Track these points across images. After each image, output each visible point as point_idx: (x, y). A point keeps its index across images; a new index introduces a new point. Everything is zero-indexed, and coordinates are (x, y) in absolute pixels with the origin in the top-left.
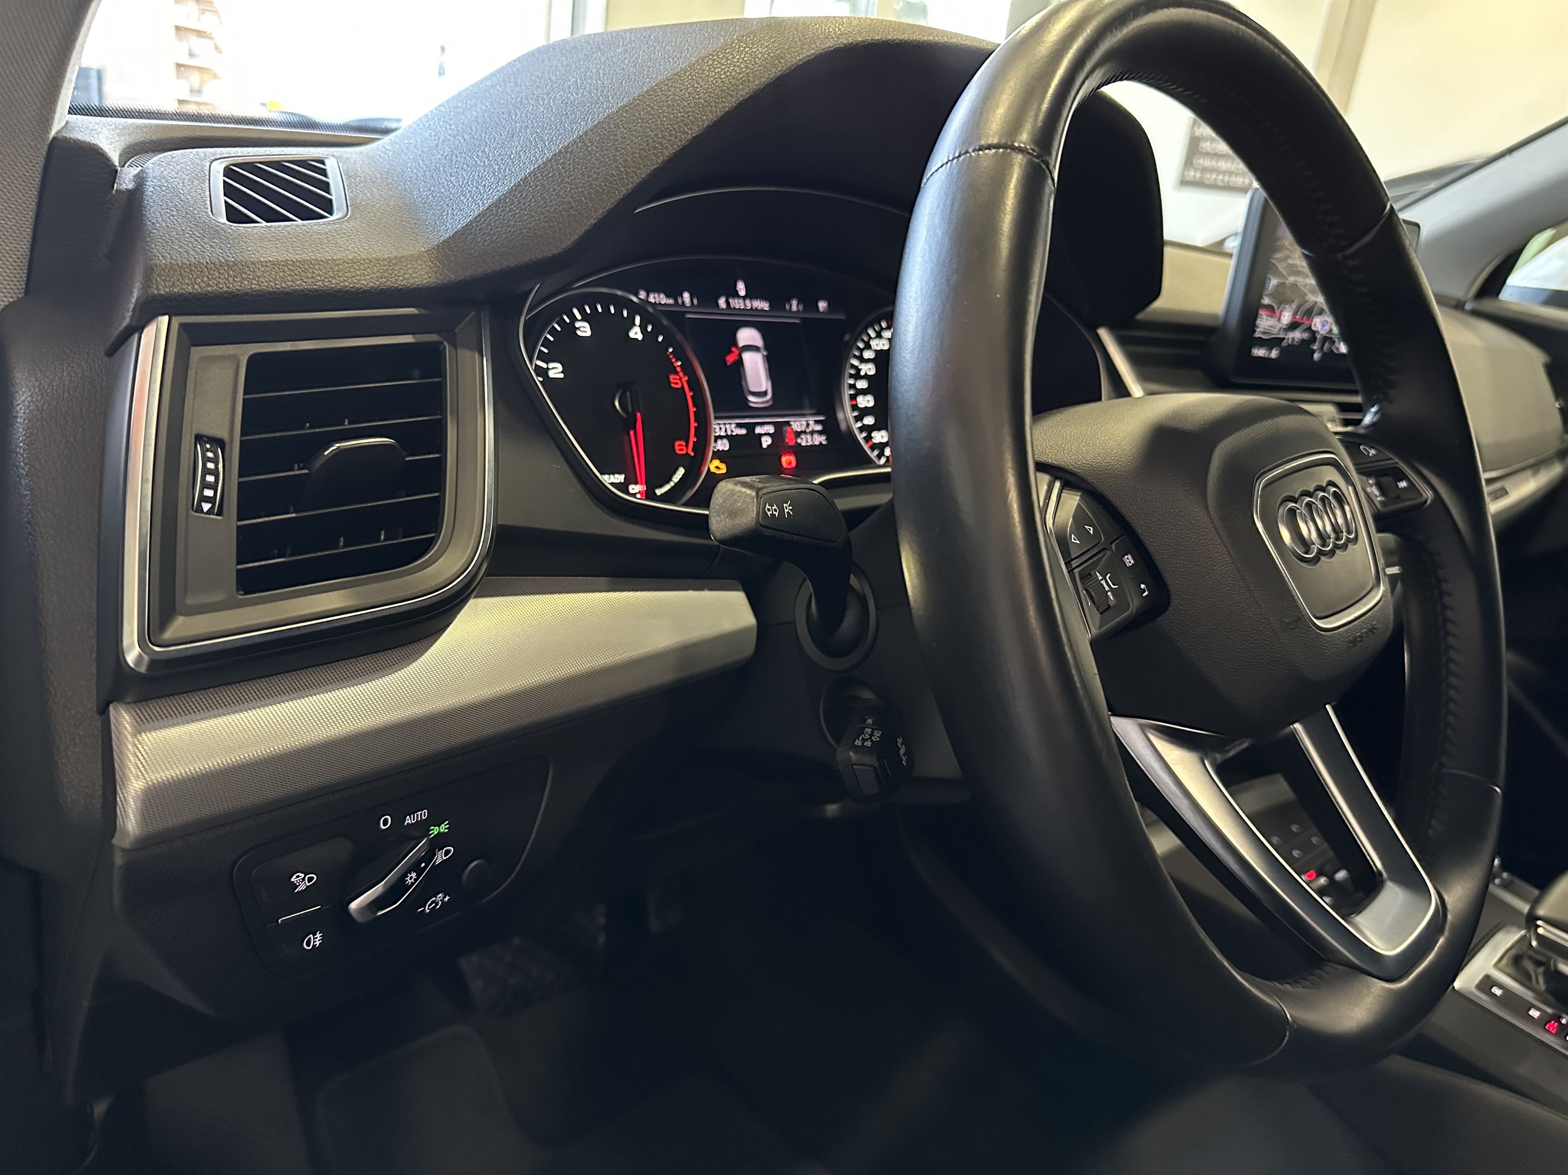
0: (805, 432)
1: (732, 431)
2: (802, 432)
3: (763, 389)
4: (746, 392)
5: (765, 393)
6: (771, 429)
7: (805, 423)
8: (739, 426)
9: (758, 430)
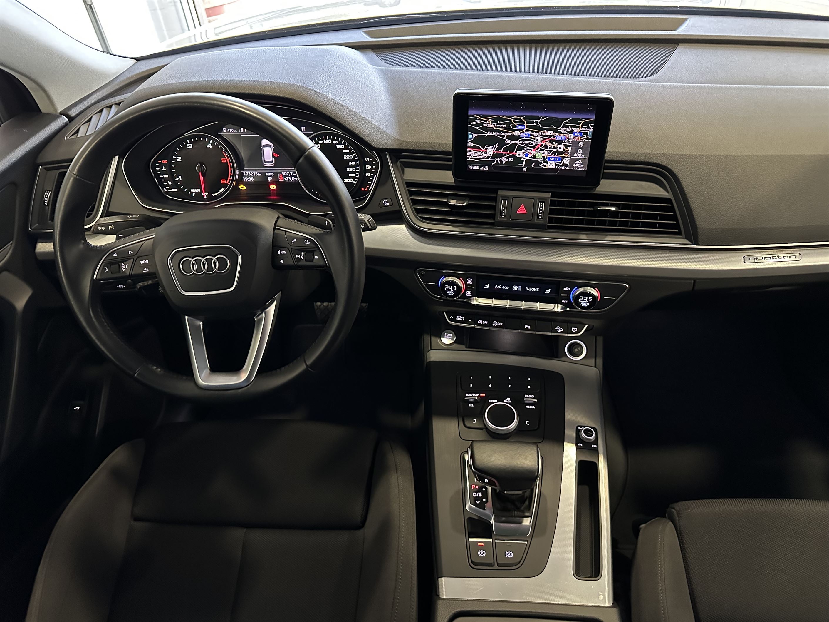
0: (288, 176)
1: (255, 174)
2: (287, 176)
3: (271, 160)
4: (263, 162)
5: (272, 162)
6: (273, 174)
7: (288, 173)
8: (258, 173)
9: (267, 174)
